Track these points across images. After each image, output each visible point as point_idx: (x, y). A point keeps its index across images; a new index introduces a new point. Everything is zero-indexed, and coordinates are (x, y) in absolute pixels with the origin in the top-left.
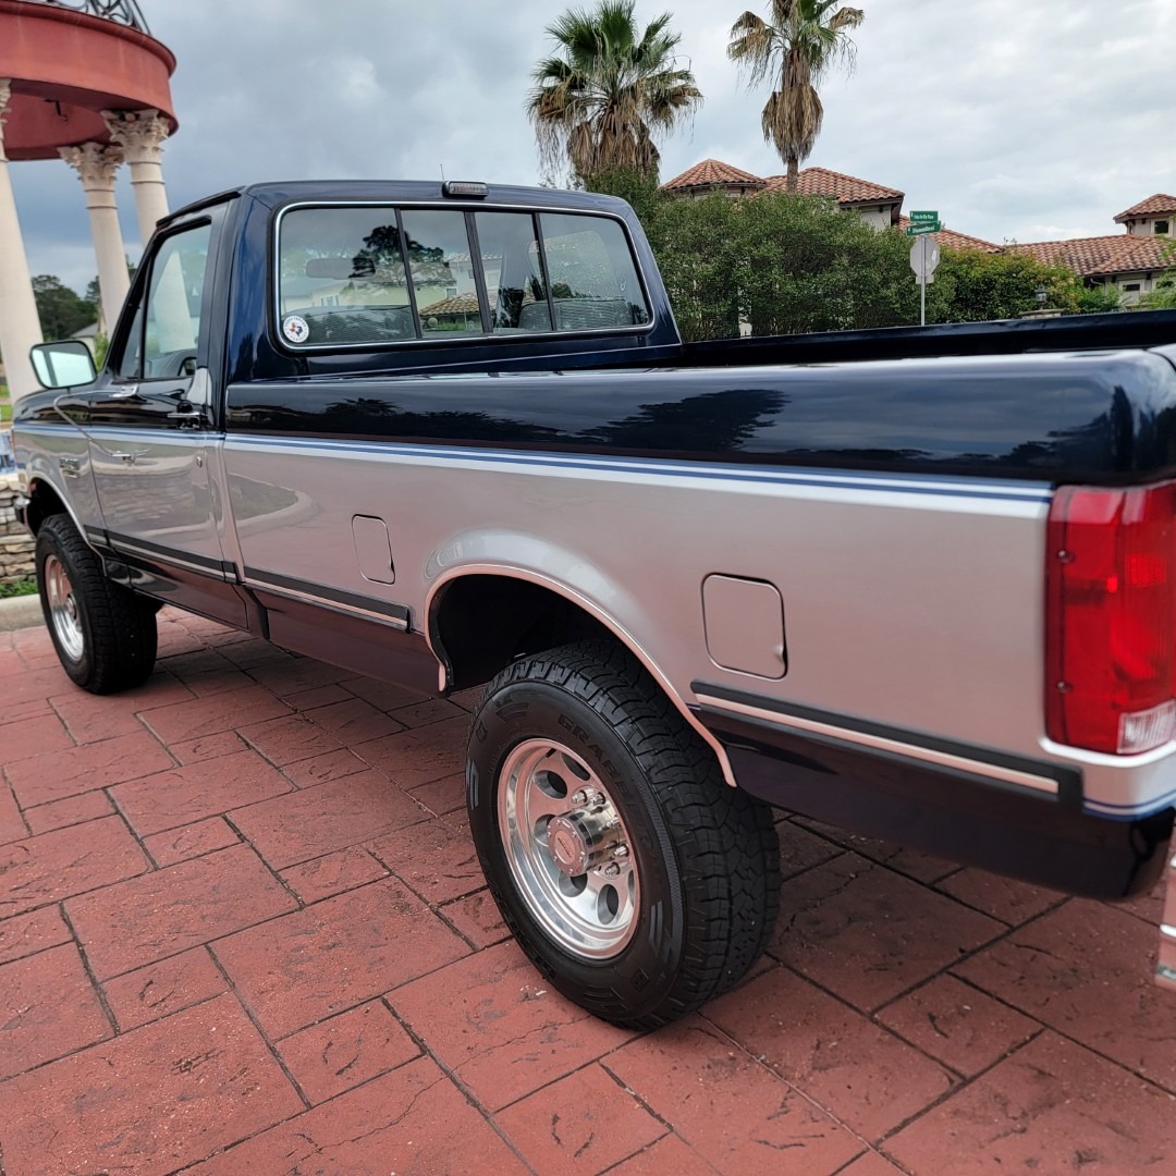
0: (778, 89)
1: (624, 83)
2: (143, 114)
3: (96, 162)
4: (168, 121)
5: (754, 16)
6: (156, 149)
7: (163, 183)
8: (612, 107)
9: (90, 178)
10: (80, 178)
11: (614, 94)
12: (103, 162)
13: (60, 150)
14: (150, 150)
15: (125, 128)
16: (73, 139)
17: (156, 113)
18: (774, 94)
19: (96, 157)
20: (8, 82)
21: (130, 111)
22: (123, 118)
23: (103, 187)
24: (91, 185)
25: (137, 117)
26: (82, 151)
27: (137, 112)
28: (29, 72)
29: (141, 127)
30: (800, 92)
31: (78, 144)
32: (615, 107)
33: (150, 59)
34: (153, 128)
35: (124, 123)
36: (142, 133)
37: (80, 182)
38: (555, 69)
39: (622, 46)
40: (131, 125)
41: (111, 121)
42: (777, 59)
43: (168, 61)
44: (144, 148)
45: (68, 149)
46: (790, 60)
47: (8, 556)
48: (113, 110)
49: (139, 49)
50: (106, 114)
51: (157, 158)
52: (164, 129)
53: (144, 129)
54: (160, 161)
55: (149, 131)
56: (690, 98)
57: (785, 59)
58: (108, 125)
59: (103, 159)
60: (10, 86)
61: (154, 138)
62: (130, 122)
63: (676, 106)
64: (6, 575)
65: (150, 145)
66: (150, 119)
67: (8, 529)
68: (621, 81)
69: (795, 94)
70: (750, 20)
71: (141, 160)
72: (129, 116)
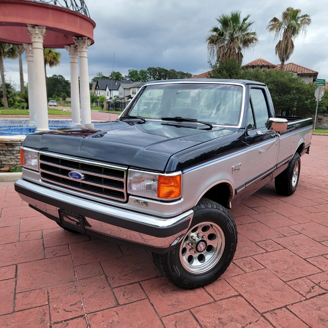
0: (281, 39)
1: (235, 36)
2: (84, 38)
3: (73, 50)
4: (91, 40)
5: (276, 18)
6: (86, 48)
7: (87, 57)
8: (231, 42)
9: (71, 54)
10: (69, 54)
11: (232, 38)
12: (75, 50)
13: (65, 46)
14: (84, 48)
15: (79, 42)
16: (68, 43)
17: (87, 38)
18: (280, 41)
19: (74, 49)
20: (45, 27)
21: (80, 37)
22: (78, 39)
23: (75, 57)
24: (72, 57)
25: (82, 39)
26: (70, 47)
27: (82, 38)
28: (51, 25)
29: (83, 42)
30: (288, 41)
31: (69, 45)
32: (232, 42)
33: (87, 23)
34: (86, 42)
35: (78, 40)
36: (83, 43)
37: (69, 55)
38: (216, 30)
39: (236, 25)
40: (80, 41)
41: (75, 40)
42: (282, 31)
43: (93, 25)
44: (83, 47)
45: (67, 46)
46: (286, 31)
47: (18, 159)
48: (76, 37)
49: (84, 20)
50: (74, 38)
51: (86, 50)
52: (89, 43)
53: (84, 42)
54: (87, 51)
55: (85, 43)
56: (254, 41)
57: (285, 31)
58: (74, 40)
59: (75, 49)
60: (46, 28)
61: (86, 45)
62: (80, 40)
63: (250, 43)
64: (17, 165)
65: (85, 47)
66: (85, 40)
67: (19, 152)
68: (234, 35)
69: (286, 42)
70: (275, 20)
71: (82, 51)
72: (80, 38)
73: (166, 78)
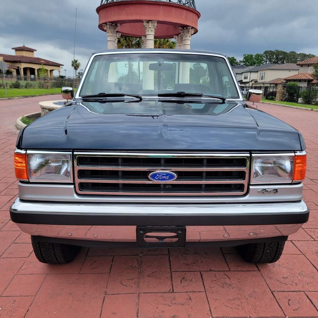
4: (195, 29)
13: (174, 36)
14: (188, 37)
16: (176, 33)
17: (191, 28)
20: (157, 21)
21: (185, 27)
22: (183, 29)
25: (187, 29)
26: (178, 36)
28: (161, 19)
29: (187, 31)
31: (177, 35)
33: (192, 13)
34: (190, 31)
41: (181, 30)
43: (198, 15)
44: (187, 36)
45: (175, 36)
48: (182, 27)
49: (189, 12)
52: (192, 31)
53: (188, 32)
54: (190, 39)
55: (189, 32)
60: (157, 23)
65: (188, 35)
66: (189, 29)
71: (186, 39)
72: (185, 28)
73: (284, 61)
